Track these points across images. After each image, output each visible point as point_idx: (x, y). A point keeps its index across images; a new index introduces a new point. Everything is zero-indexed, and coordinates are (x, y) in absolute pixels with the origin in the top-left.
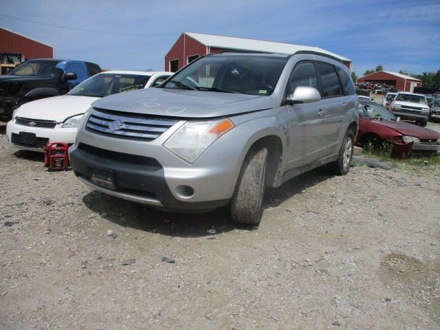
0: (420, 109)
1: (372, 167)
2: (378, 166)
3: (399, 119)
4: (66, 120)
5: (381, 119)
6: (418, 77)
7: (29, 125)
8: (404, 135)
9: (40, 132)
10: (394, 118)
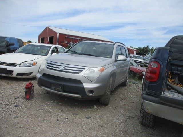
0: (141, 61)
1: (134, 83)
2: (136, 83)
3: (139, 66)
4: (21, 63)
5: (134, 66)
6: (137, 49)
7: (4, 65)
8: (143, 72)
9: (9, 68)
10: (138, 65)
